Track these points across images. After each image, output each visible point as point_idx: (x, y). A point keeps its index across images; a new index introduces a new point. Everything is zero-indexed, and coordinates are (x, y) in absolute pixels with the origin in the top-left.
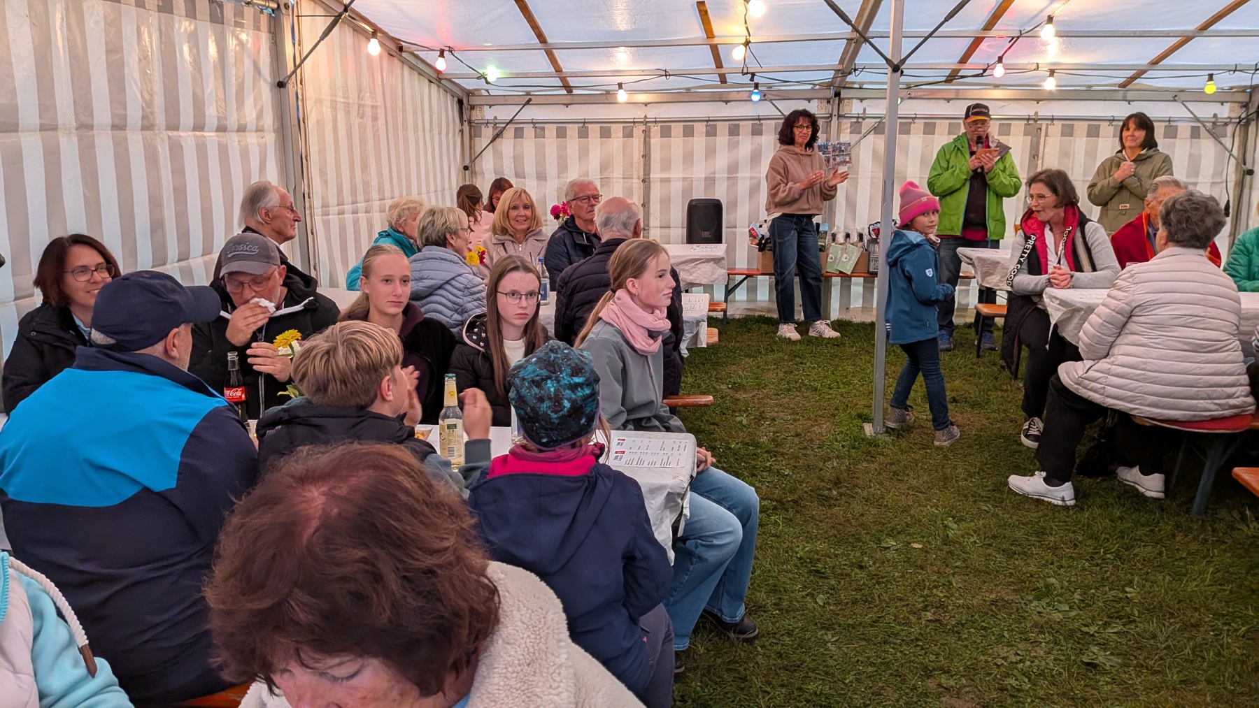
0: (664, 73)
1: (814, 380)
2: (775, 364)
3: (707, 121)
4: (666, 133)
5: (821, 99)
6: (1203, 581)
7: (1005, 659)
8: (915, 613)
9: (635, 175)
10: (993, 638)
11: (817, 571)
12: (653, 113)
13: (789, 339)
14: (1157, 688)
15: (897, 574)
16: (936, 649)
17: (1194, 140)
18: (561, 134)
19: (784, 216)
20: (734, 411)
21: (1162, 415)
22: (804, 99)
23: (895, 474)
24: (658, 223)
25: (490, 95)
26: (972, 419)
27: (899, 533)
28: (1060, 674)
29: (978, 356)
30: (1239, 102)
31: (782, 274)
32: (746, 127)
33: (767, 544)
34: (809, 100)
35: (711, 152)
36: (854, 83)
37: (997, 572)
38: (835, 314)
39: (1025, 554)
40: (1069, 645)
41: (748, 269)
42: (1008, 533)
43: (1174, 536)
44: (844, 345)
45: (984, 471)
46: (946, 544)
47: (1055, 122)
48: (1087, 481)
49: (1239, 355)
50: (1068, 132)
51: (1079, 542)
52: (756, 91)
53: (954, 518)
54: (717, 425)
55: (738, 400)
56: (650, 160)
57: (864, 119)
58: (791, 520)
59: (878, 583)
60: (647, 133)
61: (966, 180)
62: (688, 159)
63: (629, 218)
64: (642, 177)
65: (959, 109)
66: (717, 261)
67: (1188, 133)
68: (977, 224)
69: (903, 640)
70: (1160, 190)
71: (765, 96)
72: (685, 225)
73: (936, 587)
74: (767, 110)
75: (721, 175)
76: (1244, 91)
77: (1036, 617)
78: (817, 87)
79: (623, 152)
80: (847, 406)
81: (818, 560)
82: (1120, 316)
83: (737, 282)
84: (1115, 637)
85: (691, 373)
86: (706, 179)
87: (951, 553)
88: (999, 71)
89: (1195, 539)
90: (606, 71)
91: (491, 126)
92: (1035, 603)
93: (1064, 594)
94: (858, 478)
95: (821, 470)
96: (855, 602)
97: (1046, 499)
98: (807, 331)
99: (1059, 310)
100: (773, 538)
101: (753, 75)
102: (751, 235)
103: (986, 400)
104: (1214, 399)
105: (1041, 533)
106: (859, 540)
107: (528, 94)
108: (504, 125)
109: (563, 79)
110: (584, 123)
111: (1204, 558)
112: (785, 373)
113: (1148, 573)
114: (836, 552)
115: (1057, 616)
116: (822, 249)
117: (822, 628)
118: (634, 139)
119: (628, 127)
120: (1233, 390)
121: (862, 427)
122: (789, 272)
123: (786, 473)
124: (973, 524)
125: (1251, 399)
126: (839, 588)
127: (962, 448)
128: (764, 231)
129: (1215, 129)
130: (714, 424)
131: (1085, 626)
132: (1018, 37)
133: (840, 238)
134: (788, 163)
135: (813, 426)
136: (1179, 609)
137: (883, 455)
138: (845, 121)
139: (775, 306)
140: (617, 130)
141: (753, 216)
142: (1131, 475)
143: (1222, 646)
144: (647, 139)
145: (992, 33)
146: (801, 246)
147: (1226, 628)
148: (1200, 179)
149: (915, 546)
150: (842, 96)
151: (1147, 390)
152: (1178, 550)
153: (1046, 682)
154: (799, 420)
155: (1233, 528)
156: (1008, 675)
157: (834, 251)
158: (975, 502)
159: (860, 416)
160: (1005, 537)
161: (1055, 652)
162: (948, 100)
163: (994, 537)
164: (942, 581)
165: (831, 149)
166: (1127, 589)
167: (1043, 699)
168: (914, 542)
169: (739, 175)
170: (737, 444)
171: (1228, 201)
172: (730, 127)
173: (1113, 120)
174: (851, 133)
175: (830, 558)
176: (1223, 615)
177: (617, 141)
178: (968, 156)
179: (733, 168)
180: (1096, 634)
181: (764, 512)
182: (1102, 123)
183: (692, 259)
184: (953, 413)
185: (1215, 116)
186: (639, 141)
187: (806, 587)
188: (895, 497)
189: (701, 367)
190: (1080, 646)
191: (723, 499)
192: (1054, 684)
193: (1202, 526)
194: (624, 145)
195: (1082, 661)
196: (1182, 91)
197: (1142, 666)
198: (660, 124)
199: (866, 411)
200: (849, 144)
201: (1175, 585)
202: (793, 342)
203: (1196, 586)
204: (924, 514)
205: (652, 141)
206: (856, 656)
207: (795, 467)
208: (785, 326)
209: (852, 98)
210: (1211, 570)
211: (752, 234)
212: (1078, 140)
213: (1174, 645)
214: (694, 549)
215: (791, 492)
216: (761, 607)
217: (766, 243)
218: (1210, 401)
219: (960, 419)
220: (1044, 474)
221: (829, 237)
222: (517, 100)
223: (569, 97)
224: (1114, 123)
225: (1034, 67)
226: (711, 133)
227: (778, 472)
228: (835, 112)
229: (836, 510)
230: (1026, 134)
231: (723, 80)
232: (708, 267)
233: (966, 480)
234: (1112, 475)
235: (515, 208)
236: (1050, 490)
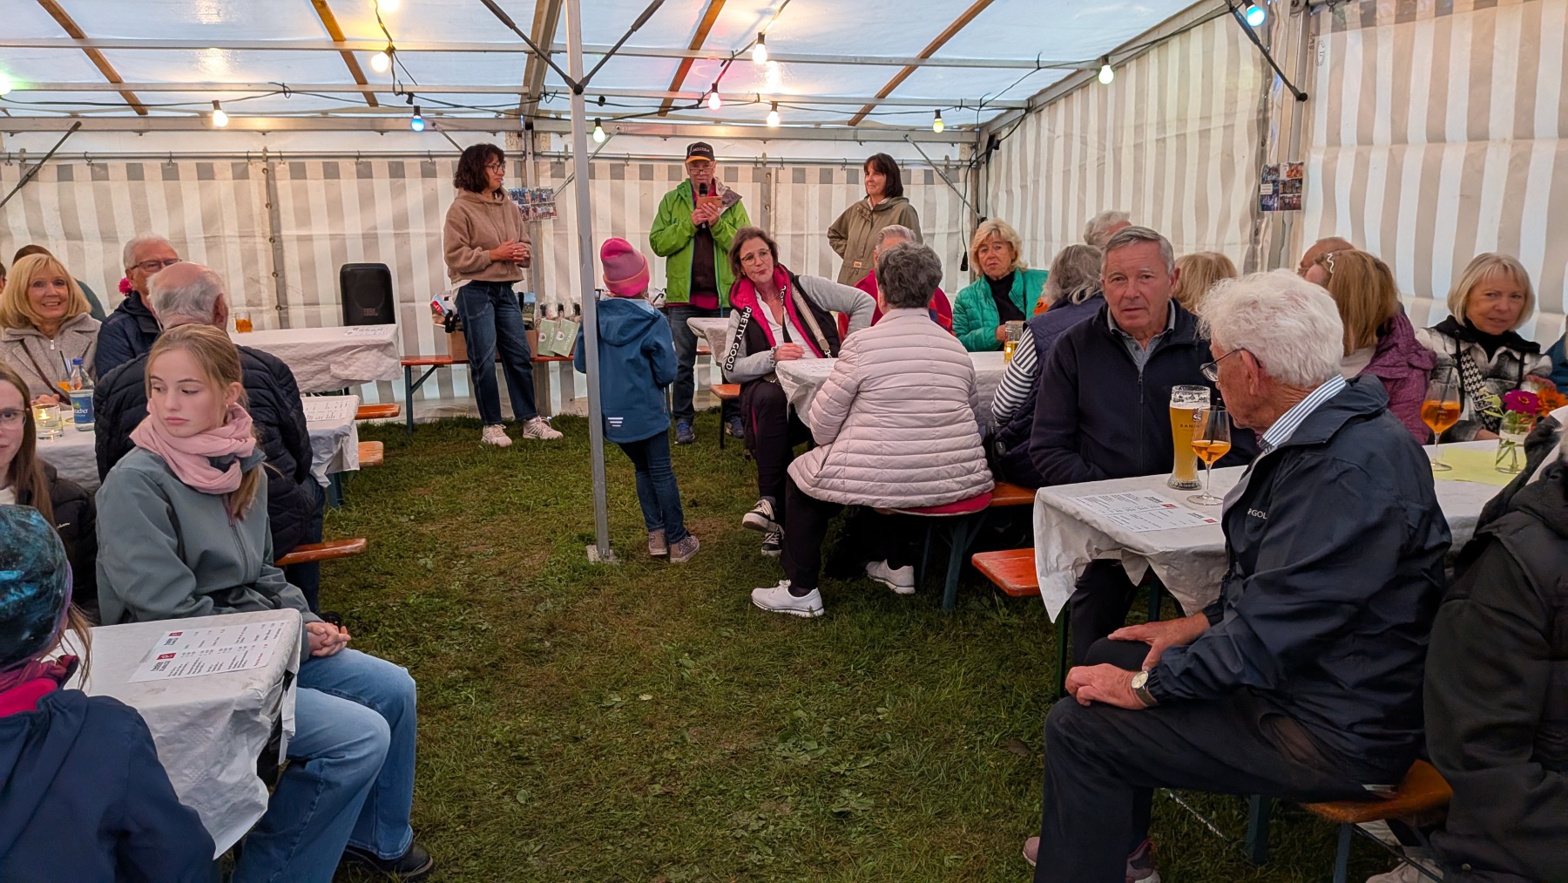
0: (282, 89)
1: (527, 497)
2: (476, 480)
3: (358, 157)
4: (298, 172)
5: (510, 131)
6: (956, 685)
7: (745, 828)
8: (640, 789)
9: (258, 231)
10: (732, 803)
11: (519, 758)
12: (275, 145)
13: (497, 445)
14: (911, 829)
15: (620, 740)
16: (664, 833)
17: (928, 186)
18: (135, 173)
19: (474, 284)
20: (416, 552)
21: (907, 502)
22: (488, 131)
23: (624, 606)
24: (300, 299)
25: (9, 117)
26: (714, 525)
27: (625, 685)
28: (808, 833)
29: (722, 447)
30: (968, 143)
31: (479, 361)
32: (413, 166)
33: (453, 732)
34: (494, 132)
35: (367, 200)
36: (549, 112)
37: (739, 713)
38: (557, 408)
39: (770, 684)
40: (818, 795)
41: (437, 357)
42: (751, 662)
43: (926, 636)
44: (565, 445)
45: (726, 588)
46: (680, 689)
47: (785, 166)
48: (837, 584)
49: (972, 425)
50: (799, 177)
51: (829, 660)
52: (417, 117)
53: (690, 652)
54: (391, 574)
55: (423, 535)
56: (278, 210)
57: (566, 159)
58: (488, 692)
59: (597, 758)
60: (269, 173)
61: (690, 237)
62: (335, 209)
63: (204, 293)
64: (269, 235)
65: (679, 149)
66: (384, 347)
67: (922, 177)
68: (707, 289)
69: (625, 830)
70: (887, 241)
71: (434, 125)
72: (340, 301)
73: (667, 748)
74: (436, 143)
75: (386, 231)
76: (972, 131)
77: (779, 765)
78: (503, 116)
79: (236, 200)
80: (566, 526)
81: (521, 742)
82: (845, 392)
83: (423, 375)
84: (867, 772)
85: (357, 505)
86: (364, 236)
87: (686, 699)
88: (714, 102)
89: (947, 636)
90: (192, 84)
91: (16, 163)
92: (781, 746)
93: (811, 728)
94: (577, 620)
95: (530, 616)
96: (567, 789)
97: (793, 612)
98: (521, 433)
99: (793, 387)
100: (461, 723)
101: (411, 95)
102: (434, 311)
103: (729, 500)
104: (955, 477)
105: (787, 654)
106: (575, 704)
107: (74, 115)
108: (38, 162)
109: (126, 94)
110: (171, 158)
111: (956, 657)
112: (489, 491)
113: (900, 686)
114: (545, 726)
115: (805, 758)
116: (529, 326)
117: (522, 837)
118: (251, 181)
119: (241, 165)
120: (972, 464)
121: (585, 553)
122: (488, 358)
123: (484, 628)
124: (712, 656)
125: (989, 473)
126: (547, 774)
127: (702, 562)
128: (450, 305)
129: (947, 173)
130: (387, 573)
131: (836, 764)
132: (731, 60)
133: (553, 312)
134: (472, 215)
135: (522, 558)
136: (932, 725)
137: (609, 584)
138: (543, 160)
139: (474, 402)
140: (223, 169)
141: (435, 287)
142: (880, 571)
143: (975, 761)
144: (271, 182)
145: (700, 53)
146: (501, 323)
147: (980, 738)
148: (937, 230)
149: (645, 697)
150: (535, 129)
151: (887, 477)
152: (930, 652)
153: (792, 849)
154: (504, 552)
155: (983, 618)
156: (748, 850)
157: (545, 327)
158: (714, 629)
159: (582, 537)
160: (748, 668)
161: (802, 806)
162: (665, 137)
163: (737, 669)
164: (676, 738)
165: (528, 197)
166: (879, 710)
167: (788, 872)
168: (642, 693)
169: (411, 230)
170: (418, 597)
171: (966, 253)
172: (390, 165)
173: (846, 164)
174: (552, 176)
175: (536, 734)
176: (976, 723)
177: (224, 185)
178: (691, 207)
179: (401, 222)
180: (848, 773)
181: (452, 686)
182: (834, 167)
183: (346, 347)
184: (691, 519)
185: (947, 158)
186: (260, 184)
187: (503, 783)
188: (622, 638)
189: (373, 494)
190: (830, 793)
191: (360, 693)
192: (801, 850)
193: (954, 619)
194: (237, 191)
195: (832, 812)
196: (913, 130)
197: (896, 803)
198: (288, 161)
199: (590, 529)
200: (552, 190)
201: (928, 696)
202: (502, 448)
203: (950, 692)
204: (656, 653)
205: (279, 184)
206: (565, 866)
207: (497, 617)
208: (490, 429)
209: (549, 132)
210: (963, 670)
211: (436, 309)
212: (810, 186)
213: (928, 770)
214: (317, 773)
215: (488, 653)
216: (438, 826)
217: (455, 320)
218: (950, 480)
219: (700, 526)
220: (789, 583)
221: (537, 311)
222: (56, 125)
223: (142, 121)
224: (847, 167)
225: (755, 98)
226: (365, 173)
227: (473, 628)
228: (529, 149)
229: (547, 667)
230: (755, 180)
231: (373, 102)
232: (371, 356)
233: (705, 602)
234: (862, 573)
235: (38, 284)
236: (798, 602)
